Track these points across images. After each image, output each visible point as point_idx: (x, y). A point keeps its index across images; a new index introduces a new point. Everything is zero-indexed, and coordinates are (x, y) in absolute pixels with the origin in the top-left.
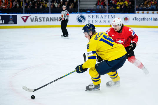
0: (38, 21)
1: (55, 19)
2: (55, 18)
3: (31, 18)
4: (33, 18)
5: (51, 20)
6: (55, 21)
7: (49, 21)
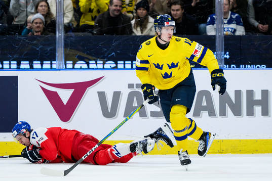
0: (143, 114)
1: (251, 103)
2: (250, 93)
3: (102, 95)
4: (117, 95)
5: (229, 111)
6: (250, 113)
7: (212, 114)
